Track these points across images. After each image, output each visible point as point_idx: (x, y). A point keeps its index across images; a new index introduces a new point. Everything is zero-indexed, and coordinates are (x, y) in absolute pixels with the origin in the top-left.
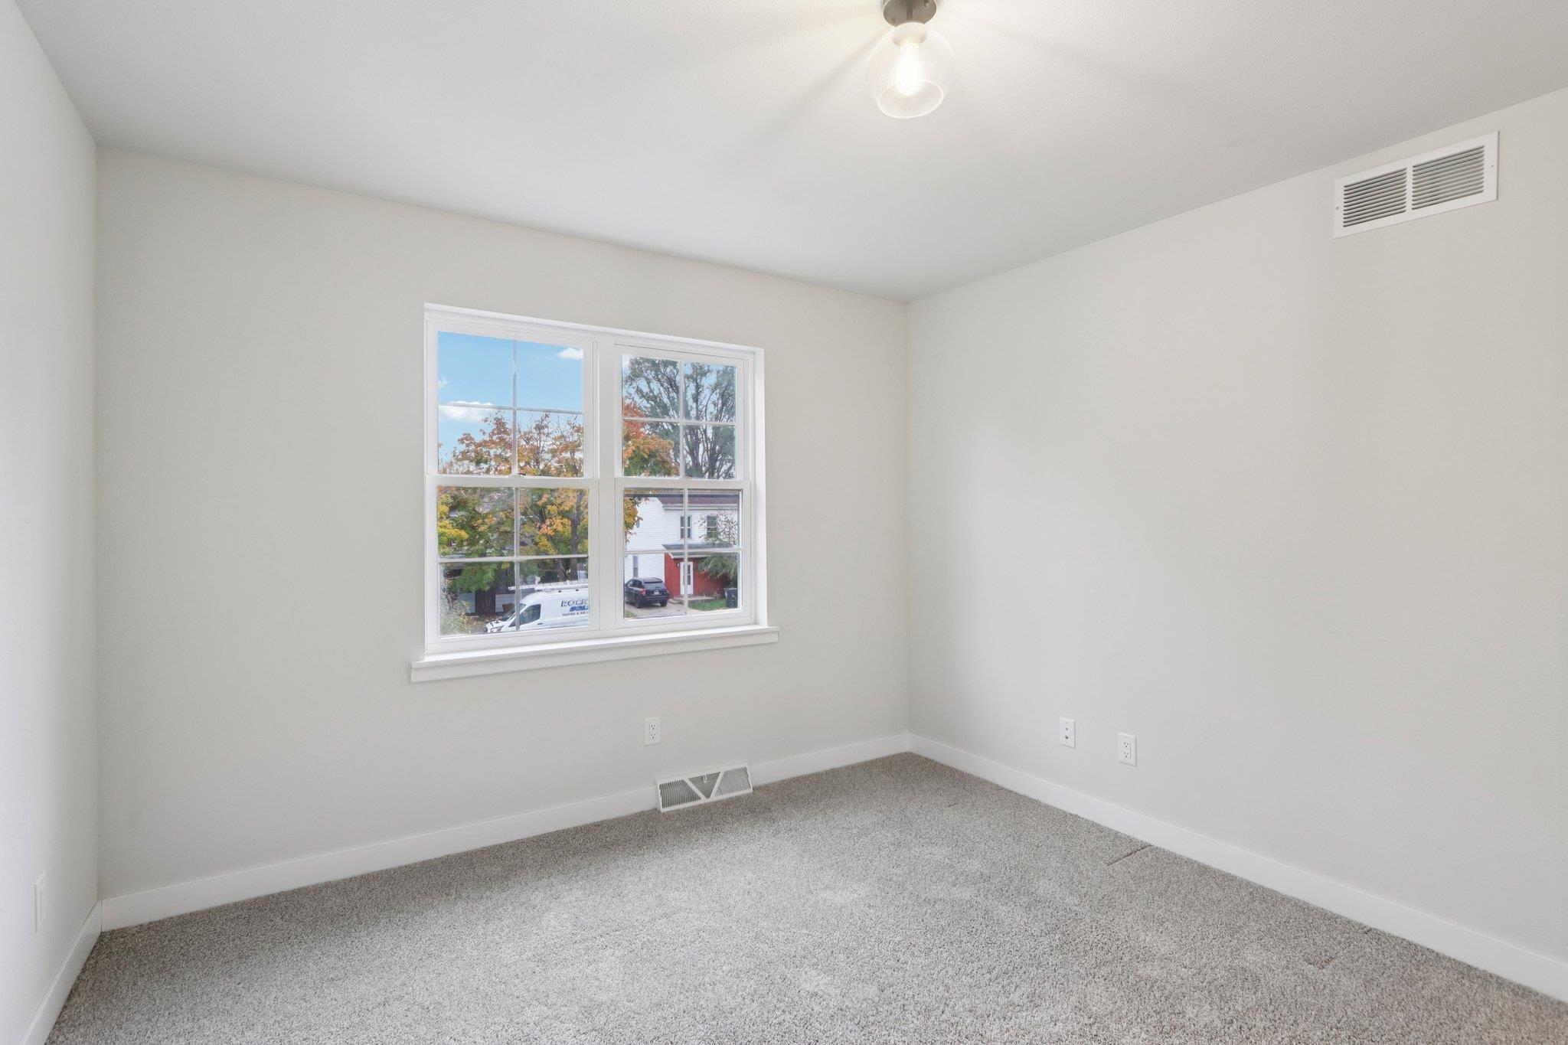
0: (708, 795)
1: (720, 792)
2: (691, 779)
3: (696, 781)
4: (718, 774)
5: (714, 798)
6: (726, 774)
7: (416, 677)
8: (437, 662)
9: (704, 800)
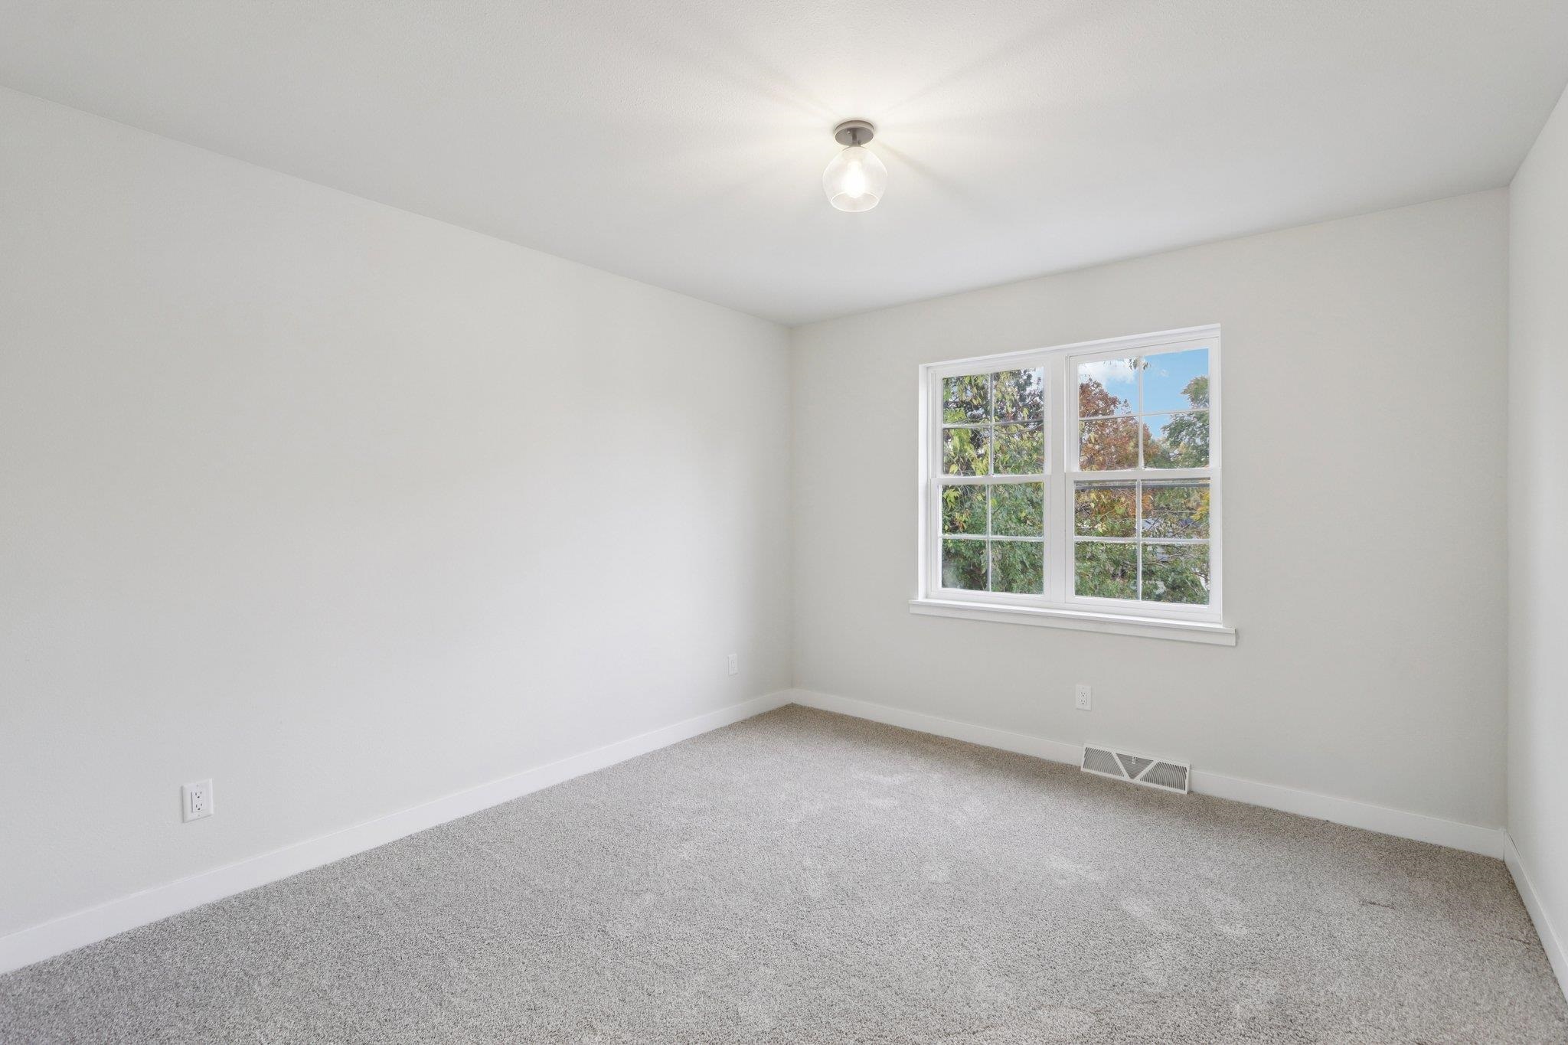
0: (1132, 776)
1: (1146, 779)
2: (1119, 755)
3: (1123, 758)
4: (1151, 761)
5: (1137, 781)
6: (1159, 765)
7: (913, 610)
8: (935, 604)
9: (1126, 778)
